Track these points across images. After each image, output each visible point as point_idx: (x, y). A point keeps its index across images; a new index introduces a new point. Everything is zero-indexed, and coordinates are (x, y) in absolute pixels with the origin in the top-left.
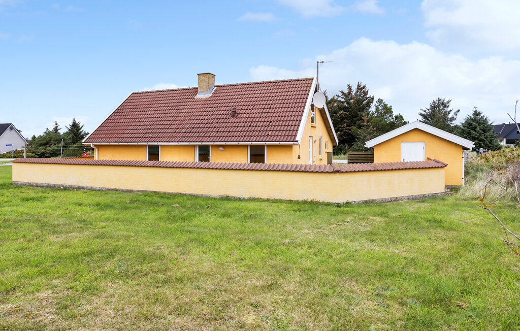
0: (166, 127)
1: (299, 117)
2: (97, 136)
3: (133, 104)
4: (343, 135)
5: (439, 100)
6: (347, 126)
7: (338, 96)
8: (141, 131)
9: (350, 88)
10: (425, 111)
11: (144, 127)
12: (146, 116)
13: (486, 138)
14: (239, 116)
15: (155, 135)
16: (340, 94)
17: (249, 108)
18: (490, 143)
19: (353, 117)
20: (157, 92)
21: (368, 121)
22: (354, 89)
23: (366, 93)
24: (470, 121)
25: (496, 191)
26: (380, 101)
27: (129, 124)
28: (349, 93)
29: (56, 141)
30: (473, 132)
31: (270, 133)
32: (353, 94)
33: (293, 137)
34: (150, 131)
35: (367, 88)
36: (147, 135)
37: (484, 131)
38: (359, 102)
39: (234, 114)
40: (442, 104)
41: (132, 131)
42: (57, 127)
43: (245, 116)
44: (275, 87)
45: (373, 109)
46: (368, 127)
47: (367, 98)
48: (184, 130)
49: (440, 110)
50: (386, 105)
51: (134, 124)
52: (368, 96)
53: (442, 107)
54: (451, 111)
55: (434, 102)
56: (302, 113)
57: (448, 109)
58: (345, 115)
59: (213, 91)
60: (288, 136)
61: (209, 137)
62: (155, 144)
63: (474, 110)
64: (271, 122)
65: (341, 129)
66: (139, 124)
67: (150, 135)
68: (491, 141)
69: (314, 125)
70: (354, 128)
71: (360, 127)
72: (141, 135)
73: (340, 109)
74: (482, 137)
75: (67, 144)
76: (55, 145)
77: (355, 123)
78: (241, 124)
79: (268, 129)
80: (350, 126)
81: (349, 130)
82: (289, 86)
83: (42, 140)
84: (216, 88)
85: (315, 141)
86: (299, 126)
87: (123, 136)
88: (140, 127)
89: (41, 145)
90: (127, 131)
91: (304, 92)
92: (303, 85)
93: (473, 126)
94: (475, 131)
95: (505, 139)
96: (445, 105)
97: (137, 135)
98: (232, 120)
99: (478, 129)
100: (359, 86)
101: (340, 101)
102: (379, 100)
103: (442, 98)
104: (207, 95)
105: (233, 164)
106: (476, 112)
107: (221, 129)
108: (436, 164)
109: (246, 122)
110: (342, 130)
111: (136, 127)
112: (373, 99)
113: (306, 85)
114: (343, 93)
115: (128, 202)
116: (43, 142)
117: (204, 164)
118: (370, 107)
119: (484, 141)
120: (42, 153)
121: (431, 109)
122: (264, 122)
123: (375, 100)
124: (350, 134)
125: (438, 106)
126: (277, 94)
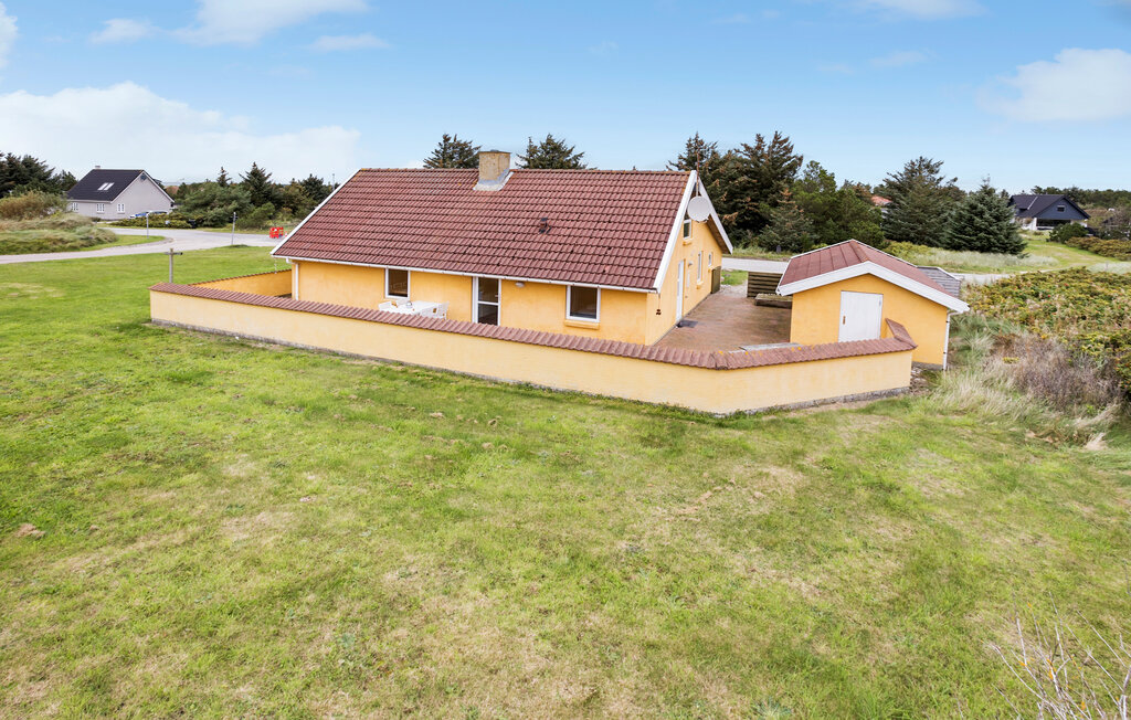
0: (421, 239)
1: (661, 244)
2: (296, 245)
3: (362, 190)
4: (745, 214)
5: (922, 160)
6: (752, 200)
7: (738, 151)
8: (376, 243)
9: (760, 139)
10: (895, 177)
11: (382, 236)
12: (384, 215)
13: (1001, 229)
14: (552, 232)
15: (400, 253)
16: (742, 149)
17: (571, 217)
18: (1007, 238)
19: (763, 187)
20: (406, 171)
21: (790, 198)
22: (768, 141)
23: (788, 150)
24: (973, 202)
25: (998, 401)
26: (814, 165)
27: (355, 227)
28: (759, 148)
29: (222, 201)
30: (977, 219)
31: (607, 269)
32: (766, 149)
33: (647, 281)
34: (392, 244)
35: (792, 141)
36: (386, 252)
37: (998, 218)
38: (775, 163)
39: (544, 228)
40: (927, 166)
41: (359, 242)
42: (223, 176)
43: (563, 231)
44: (619, 183)
45: (800, 175)
46: (789, 207)
47: (789, 158)
48: (453, 249)
49: (922, 179)
50: (824, 172)
51: (362, 228)
52: (792, 155)
53: (925, 173)
54: (941, 179)
55: (913, 163)
56: (667, 237)
57: (937, 176)
58: (749, 182)
59: (507, 179)
60: (640, 277)
61: (498, 265)
62: (402, 268)
63: (983, 184)
64: (610, 248)
65: (740, 205)
66: (371, 229)
67: (393, 253)
68: (1009, 234)
69: (687, 239)
70: (764, 205)
71: (775, 205)
72: (375, 251)
73: (742, 173)
74: (994, 228)
75: (243, 206)
76: (222, 206)
77: (766, 197)
78: (555, 246)
79: (605, 262)
80: (756, 201)
81: (755, 207)
82: (645, 184)
83: (199, 198)
84: (512, 173)
85: (690, 265)
86: (660, 260)
87: (343, 249)
88: (374, 236)
89: (196, 206)
90: (350, 241)
91: (671, 198)
92: (671, 184)
93: (979, 210)
94: (982, 218)
95: (1035, 219)
96: (931, 169)
97: (368, 250)
98: (539, 237)
99: (987, 216)
100: (776, 137)
101: (742, 161)
102: (812, 162)
103: (927, 156)
104: (497, 187)
105: (539, 335)
106: (985, 188)
107: (519, 252)
108: (898, 343)
109: (565, 244)
110: (743, 207)
111: (366, 235)
112: (801, 159)
113: (676, 184)
114: (747, 148)
115: (355, 397)
116: (200, 202)
117: (488, 328)
118: (795, 172)
119: (996, 234)
120: (198, 220)
121: (906, 174)
122: (598, 246)
123: (806, 162)
124: (757, 214)
125: (920, 170)
126: (623, 197)
